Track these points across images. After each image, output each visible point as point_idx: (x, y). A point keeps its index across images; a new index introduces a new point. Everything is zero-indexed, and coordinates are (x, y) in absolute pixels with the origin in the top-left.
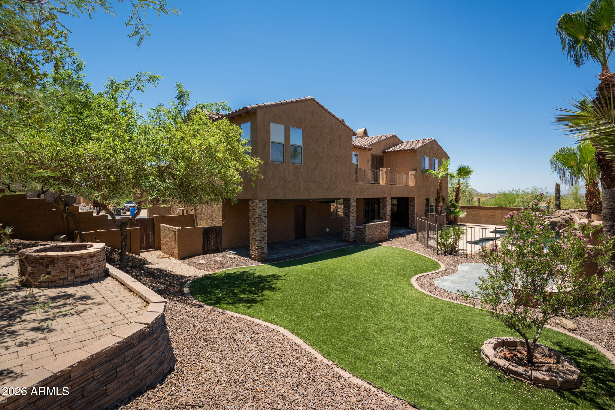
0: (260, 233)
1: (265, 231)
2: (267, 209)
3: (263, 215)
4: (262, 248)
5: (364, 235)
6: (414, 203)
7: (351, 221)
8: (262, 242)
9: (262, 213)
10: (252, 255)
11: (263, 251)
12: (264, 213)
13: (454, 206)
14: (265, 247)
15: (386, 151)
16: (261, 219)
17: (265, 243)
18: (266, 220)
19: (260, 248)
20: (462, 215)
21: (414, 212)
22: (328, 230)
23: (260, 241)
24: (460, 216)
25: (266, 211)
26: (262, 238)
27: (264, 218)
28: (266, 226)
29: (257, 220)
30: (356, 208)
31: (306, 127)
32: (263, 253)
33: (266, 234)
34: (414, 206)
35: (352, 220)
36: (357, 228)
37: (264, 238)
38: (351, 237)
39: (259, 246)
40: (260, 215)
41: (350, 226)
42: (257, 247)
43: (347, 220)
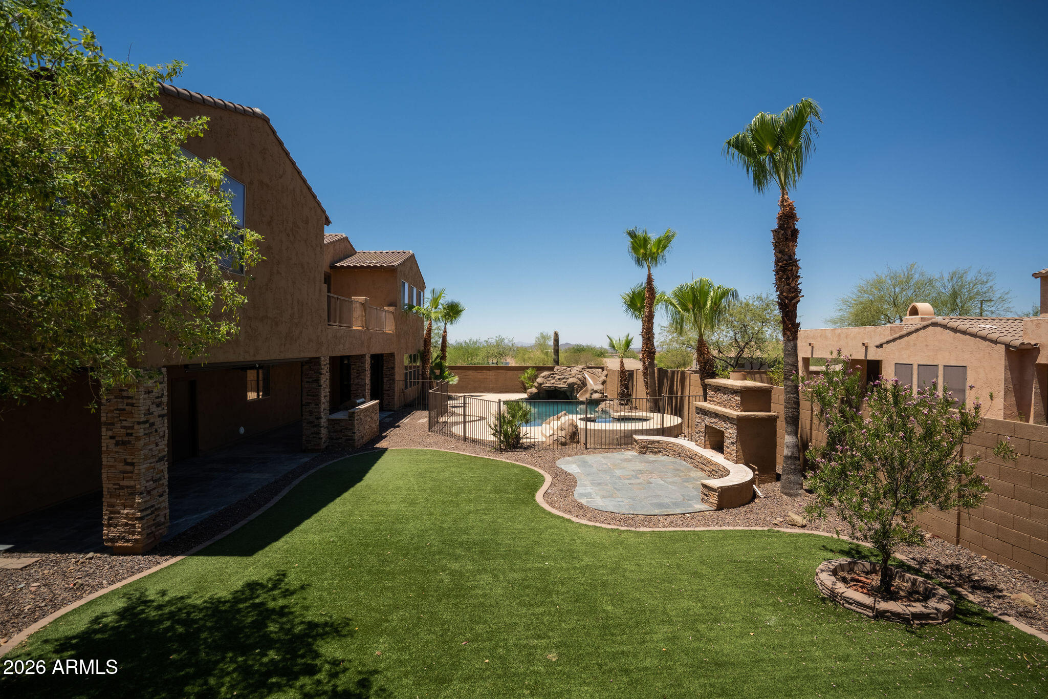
0: (148, 469)
1: (161, 459)
2: (166, 393)
3: (157, 411)
4: (155, 510)
5: (349, 433)
6: (394, 363)
7: (323, 407)
8: (155, 492)
9: (154, 408)
10: (114, 540)
11: (158, 519)
12: (158, 406)
13: (440, 366)
14: (163, 505)
15: (338, 265)
16: (152, 424)
17: (161, 496)
18: (163, 427)
19: (149, 512)
20: (454, 380)
21: (394, 380)
22: (242, 430)
23: (149, 492)
24: (451, 383)
25: (165, 399)
26: (155, 481)
27: (158, 421)
28: (163, 444)
29: (140, 431)
30: (328, 378)
31: (251, 183)
32: (158, 525)
33: (164, 466)
34: (393, 368)
35: (324, 403)
36: (333, 420)
37: (160, 479)
38: (323, 440)
39: (146, 509)
40: (149, 412)
41: (319, 418)
42: (140, 511)
43: (313, 405)
